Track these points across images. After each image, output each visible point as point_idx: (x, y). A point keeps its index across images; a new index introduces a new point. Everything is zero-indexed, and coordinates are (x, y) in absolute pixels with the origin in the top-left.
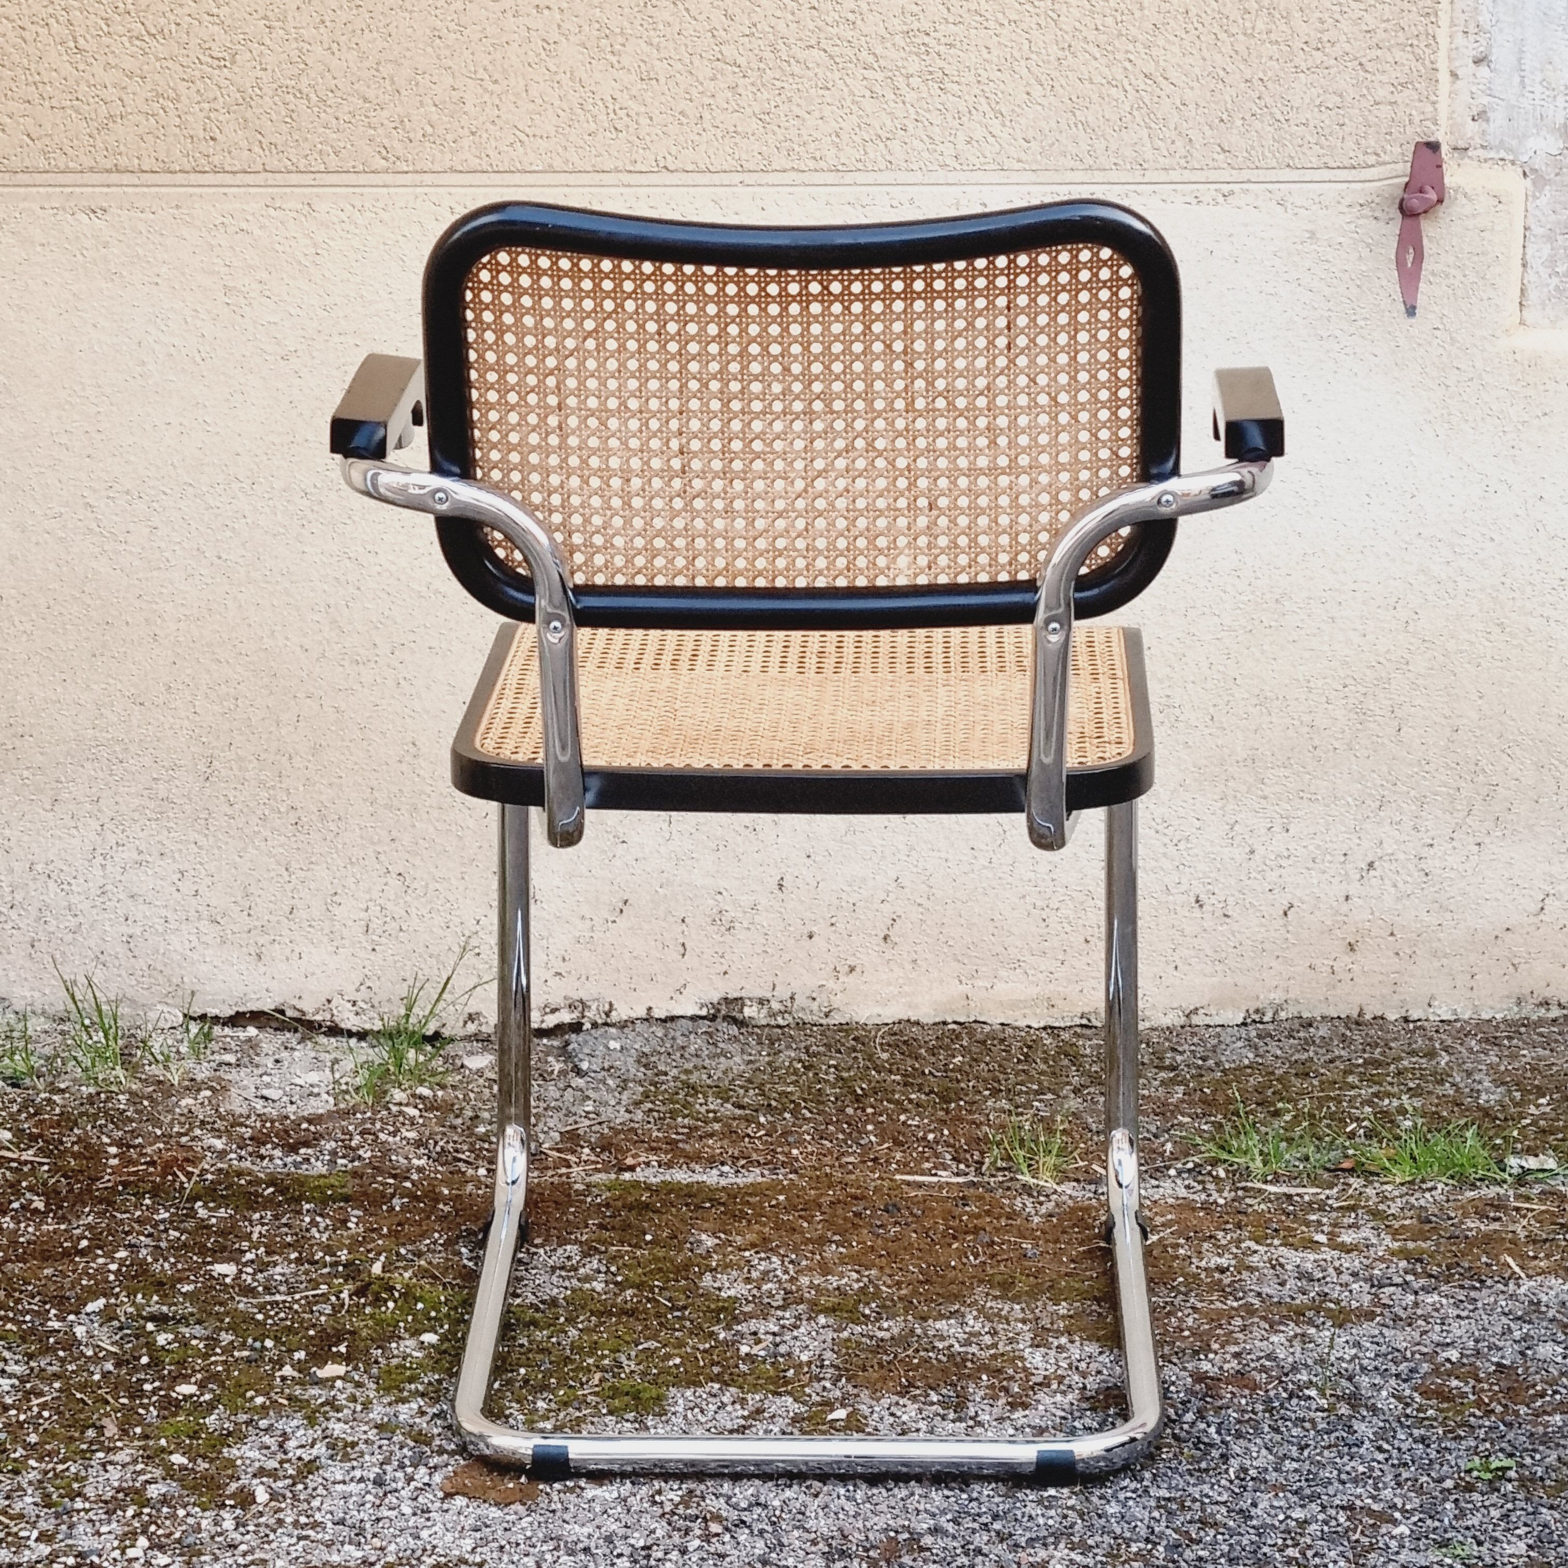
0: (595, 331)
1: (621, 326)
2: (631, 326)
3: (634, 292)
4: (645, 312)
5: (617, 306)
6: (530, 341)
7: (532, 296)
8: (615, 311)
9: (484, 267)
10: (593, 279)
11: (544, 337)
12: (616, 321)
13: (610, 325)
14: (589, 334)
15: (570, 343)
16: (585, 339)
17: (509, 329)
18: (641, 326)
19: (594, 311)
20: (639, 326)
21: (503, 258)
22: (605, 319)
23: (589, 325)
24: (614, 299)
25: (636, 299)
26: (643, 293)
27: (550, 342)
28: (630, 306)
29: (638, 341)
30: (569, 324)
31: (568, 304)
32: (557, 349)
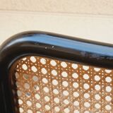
0: (79, 97)
1: (92, 97)
2: (98, 97)
3: (100, 81)
4: (105, 91)
5: (91, 87)
6: (47, 99)
7: (48, 78)
8: (90, 89)
9: (24, 63)
10: (78, 73)
11: (54, 98)
12: (90, 94)
13: (87, 96)
14: (76, 99)
15: (66, 102)
16: (74, 101)
17: (37, 92)
18: (103, 98)
19: (79, 88)
20: (102, 98)
21: (33, 59)
22: (84, 93)
23: (76, 94)
24: (89, 84)
25: (101, 85)
26: (105, 82)
27: (57, 100)
28: (98, 87)
29: (101, 104)
30: (66, 93)
31: (65, 84)
32: (60, 104)
